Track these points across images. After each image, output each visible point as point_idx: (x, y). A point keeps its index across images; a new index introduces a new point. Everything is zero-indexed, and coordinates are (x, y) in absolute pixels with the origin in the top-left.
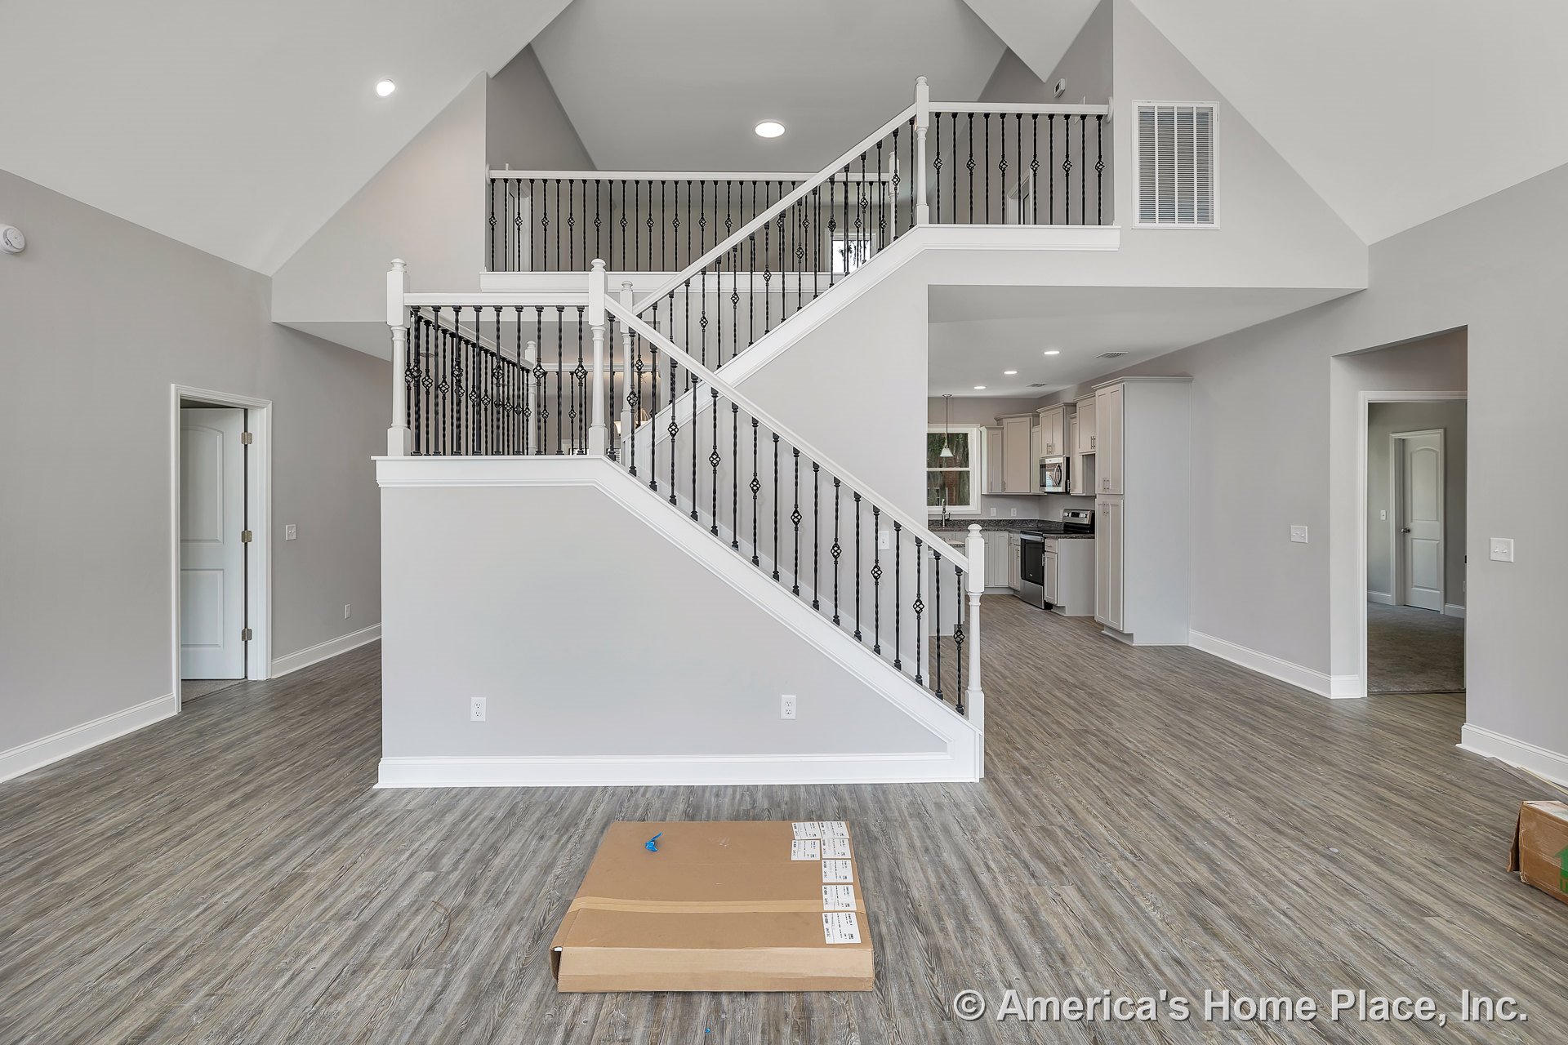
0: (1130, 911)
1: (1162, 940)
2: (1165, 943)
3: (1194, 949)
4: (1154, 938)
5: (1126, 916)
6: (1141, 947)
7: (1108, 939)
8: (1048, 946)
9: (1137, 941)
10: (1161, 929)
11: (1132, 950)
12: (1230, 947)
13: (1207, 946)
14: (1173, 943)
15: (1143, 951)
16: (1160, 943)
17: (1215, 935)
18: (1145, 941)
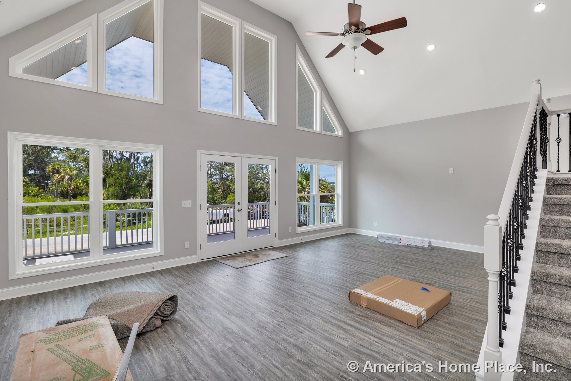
0: (323, 344)
1: (308, 337)
2: (306, 336)
3: (299, 338)
4: (311, 337)
5: (323, 342)
6: (312, 333)
7: (321, 332)
8: (332, 323)
9: (314, 334)
10: (310, 341)
11: (313, 331)
12: (289, 343)
13: (296, 341)
14: (305, 338)
15: (311, 332)
16: (308, 336)
17: (295, 346)
18: (312, 335)
